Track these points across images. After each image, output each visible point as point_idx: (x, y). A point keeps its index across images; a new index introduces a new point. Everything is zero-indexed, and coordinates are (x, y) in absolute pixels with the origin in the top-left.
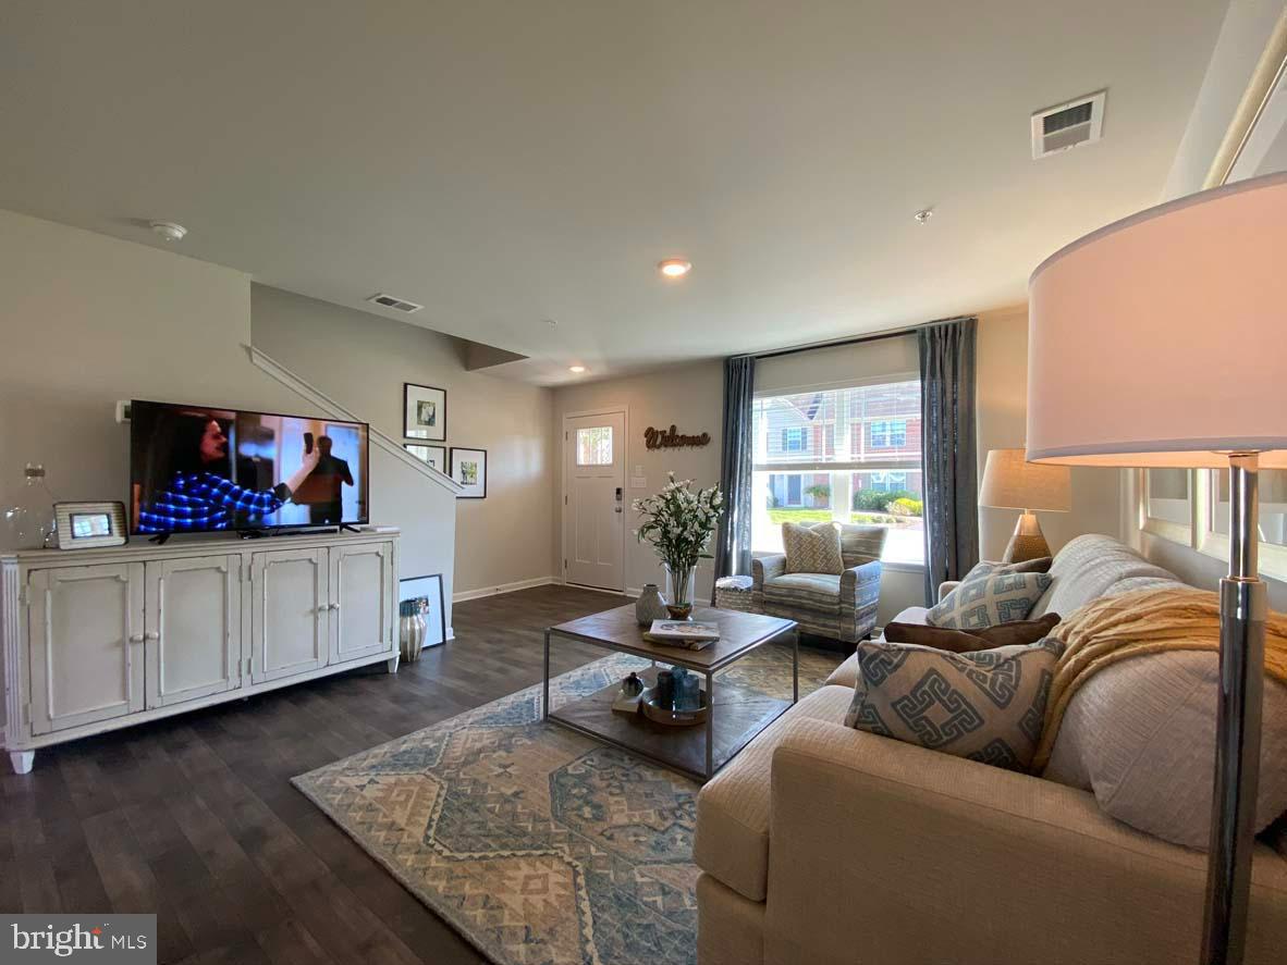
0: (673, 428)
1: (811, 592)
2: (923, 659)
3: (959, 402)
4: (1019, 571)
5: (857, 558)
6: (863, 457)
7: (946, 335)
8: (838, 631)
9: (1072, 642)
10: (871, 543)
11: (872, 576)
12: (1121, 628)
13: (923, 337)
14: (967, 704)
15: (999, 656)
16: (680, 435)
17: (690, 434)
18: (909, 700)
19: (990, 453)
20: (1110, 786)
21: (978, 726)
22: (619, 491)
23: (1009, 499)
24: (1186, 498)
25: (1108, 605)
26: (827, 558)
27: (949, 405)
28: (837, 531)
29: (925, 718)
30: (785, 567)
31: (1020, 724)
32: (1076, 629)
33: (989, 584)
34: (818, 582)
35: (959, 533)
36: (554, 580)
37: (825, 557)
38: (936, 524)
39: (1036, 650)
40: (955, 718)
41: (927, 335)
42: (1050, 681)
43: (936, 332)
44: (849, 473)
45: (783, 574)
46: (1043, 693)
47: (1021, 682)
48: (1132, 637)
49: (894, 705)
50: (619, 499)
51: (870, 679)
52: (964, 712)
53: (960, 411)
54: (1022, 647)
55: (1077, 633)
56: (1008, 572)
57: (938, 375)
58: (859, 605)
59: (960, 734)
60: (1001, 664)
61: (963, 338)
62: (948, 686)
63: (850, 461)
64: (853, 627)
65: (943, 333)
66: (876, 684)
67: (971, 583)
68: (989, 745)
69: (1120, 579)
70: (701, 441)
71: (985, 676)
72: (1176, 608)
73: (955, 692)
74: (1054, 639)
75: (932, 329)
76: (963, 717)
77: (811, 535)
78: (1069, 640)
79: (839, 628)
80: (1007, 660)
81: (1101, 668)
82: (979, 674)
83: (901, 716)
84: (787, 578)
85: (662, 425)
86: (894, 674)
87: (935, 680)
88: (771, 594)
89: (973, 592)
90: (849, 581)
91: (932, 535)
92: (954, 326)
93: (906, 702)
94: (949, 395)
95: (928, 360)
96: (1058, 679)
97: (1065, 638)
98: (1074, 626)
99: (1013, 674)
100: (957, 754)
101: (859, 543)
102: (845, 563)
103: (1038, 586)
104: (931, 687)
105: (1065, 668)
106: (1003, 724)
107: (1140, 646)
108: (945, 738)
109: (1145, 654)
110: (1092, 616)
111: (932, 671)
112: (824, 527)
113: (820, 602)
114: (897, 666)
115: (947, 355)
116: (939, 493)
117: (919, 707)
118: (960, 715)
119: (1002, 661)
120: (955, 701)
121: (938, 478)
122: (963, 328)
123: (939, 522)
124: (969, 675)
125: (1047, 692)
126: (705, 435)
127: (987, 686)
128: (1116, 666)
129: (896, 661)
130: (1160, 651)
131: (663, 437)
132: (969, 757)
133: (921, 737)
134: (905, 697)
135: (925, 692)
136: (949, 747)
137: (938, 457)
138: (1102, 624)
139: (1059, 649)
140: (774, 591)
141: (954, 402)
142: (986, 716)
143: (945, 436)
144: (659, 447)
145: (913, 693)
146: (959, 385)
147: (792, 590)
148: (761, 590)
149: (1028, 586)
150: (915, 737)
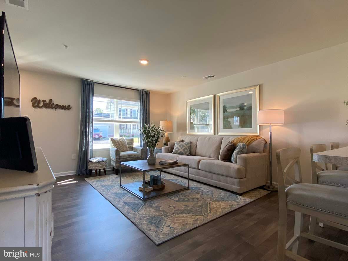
0: (51, 100)
13: (140, 92)
16: (55, 104)
17: (61, 104)
19: (161, 121)
28: (125, 139)
44: (119, 124)
53: (147, 111)
57: (144, 102)
61: (148, 95)
77: (120, 141)
94: (146, 107)
95: (142, 98)
126: (69, 106)
131: (44, 103)
137: (143, 121)
144: (41, 108)
146: (148, 105)
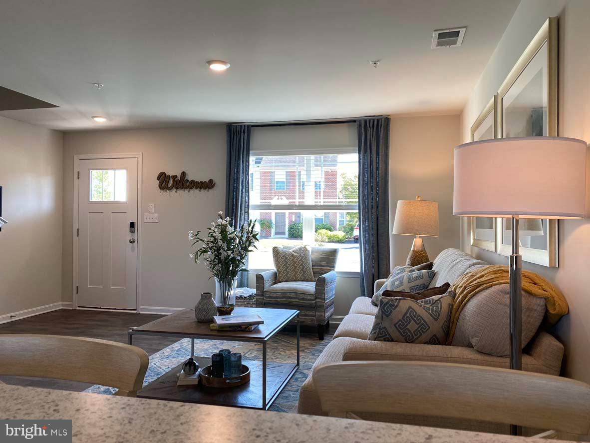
0: (183, 174)
1: (297, 293)
2: (405, 304)
3: (380, 169)
4: (419, 269)
5: (322, 270)
6: (322, 201)
7: (373, 126)
8: (314, 318)
9: (458, 291)
10: (330, 258)
11: (333, 281)
12: (477, 281)
13: (360, 125)
14: (424, 321)
15: (433, 300)
16: (190, 180)
17: (198, 179)
18: (402, 322)
19: (399, 202)
20: (477, 339)
21: (428, 329)
22: (132, 225)
23: (409, 229)
24: (492, 228)
25: (471, 274)
26: (304, 271)
27: (375, 170)
28: (309, 251)
29: (408, 329)
30: (276, 278)
31: (442, 327)
32: (460, 286)
33: (405, 277)
34: (301, 286)
35: (379, 251)
36: (63, 305)
37: (302, 270)
38: (367, 245)
39: (446, 296)
40: (419, 327)
41: (363, 125)
42: (452, 308)
43: (368, 122)
45: (275, 283)
46: (449, 313)
47: (442, 309)
48: (482, 283)
49: (395, 325)
50: (132, 232)
51: (385, 314)
52: (423, 324)
53: (380, 174)
54: (441, 296)
55: (460, 287)
56: (413, 271)
57: (369, 151)
58: (327, 299)
59: (421, 334)
60: (434, 303)
61: (382, 129)
62: (416, 313)
63: (314, 204)
64: (323, 314)
65: (371, 125)
66: (387, 316)
67: (395, 278)
68: (431, 339)
69: (470, 267)
70: (208, 185)
71: (429, 308)
72: (495, 271)
73: (419, 315)
74: (451, 291)
75: (365, 121)
76: (423, 326)
77: (292, 255)
78: (457, 291)
79: (315, 316)
80: (436, 301)
81: (471, 297)
82: (427, 307)
83: (398, 329)
84: (279, 286)
85: (173, 170)
86: (396, 310)
87: (411, 311)
88: (270, 297)
89: (397, 283)
90: (321, 284)
91: (365, 252)
92: (378, 121)
93: (400, 322)
94: (374, 164)
95: (363, 141)
96: (455, 306)
97: (455, 290)
98: (458, 285)
99: (439, 306)
100: (421, 343)
101: (322, 260)
102: (314, 273)
103: (429, 277)
104: (410, 314)
105: (458, 301)
106: (436, 327)
107: (484, 286)
108: (415, 337)
109: (486, 288)
110: (465, 280)
111: (410, 307)
112: (300, 249)
113: (303, 299)
114: (397, 306)
115: (374, 139)
116: (369, 226)
117: (406, 324)
118: (421, 326)
119: (434, 301)
120: (418, 319)
121: (368, 216)
122: (383, 122)
123: (368, 245)
124: (423, 308)
125: (451, 313)
126: (211, 181)
127: (430, 312)
128: (477, 295)
129: (396, 304)
130: (491, 286)
131: (174, 181)
132: (425, 343)
133: (405, 339)
134: (400, 320)
135: (408, 317)
136: (417, 341)
137: (368, 203)
138: (470, 281)
139: (454, 295)
140: (272, 295)
141: (377, 169)
142: (431, 326)
143: (372, 190)
144: (170, 189)
145: (403, 318)
146: (380, 158)
147: (285, 293)
148: (263, 295)
149: (424, 277)
150: (403, 339)
